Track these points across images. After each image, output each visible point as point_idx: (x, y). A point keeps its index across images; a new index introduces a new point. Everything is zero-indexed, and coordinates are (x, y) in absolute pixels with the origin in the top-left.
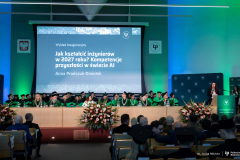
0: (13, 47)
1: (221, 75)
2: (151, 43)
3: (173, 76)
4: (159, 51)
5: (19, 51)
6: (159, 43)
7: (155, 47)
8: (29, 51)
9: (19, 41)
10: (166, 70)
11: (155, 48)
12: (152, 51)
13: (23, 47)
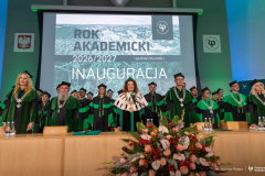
0: (9, 43)
2: (206, 38)
5: (16, 50)
6: (217, 38)
7: (212, 44)
8: (31, 50)
9: (17, 35)
12: (207, 49)
13: (23, 44)
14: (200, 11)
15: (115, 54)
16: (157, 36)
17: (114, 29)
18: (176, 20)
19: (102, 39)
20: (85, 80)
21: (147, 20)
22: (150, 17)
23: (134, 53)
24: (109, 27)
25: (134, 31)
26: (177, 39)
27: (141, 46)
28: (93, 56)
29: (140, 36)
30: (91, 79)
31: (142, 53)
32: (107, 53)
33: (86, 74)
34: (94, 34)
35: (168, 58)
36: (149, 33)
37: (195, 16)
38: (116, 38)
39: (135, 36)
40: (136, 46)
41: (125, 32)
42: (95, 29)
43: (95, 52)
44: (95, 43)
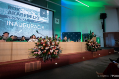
1: (80, 33)
3: (63, 33)
4: (58, 23)
6: (58, 20)
10: (60, 30)
11: (57, 22)
14: (55, 11)
15: (27, 18)
16: (42, 15)
17: (26, 10)
18: (48, 12)
19: (21, 12)
20: (13, 26)
21: (39, 9)
22: (40, 9)
23: (34, 20)
24: (24, 8)
25: (34, 12)
26: (48, 18)
27: (36, 18)
28: (17, 18)
29: (36, 14)
30: (16, 26)
31: (36, 20)
32: (23, 17)
33: (14, 24)
34: (18, 9)
35: (45, 23)
36: (39, 14)
37: (53, 12)
38: (27, 13)
39: (34, 14)
40: (35, 17)
41: (30, 11)
42: (18, 8)
43: (18, 16)
44: (18, 13)
